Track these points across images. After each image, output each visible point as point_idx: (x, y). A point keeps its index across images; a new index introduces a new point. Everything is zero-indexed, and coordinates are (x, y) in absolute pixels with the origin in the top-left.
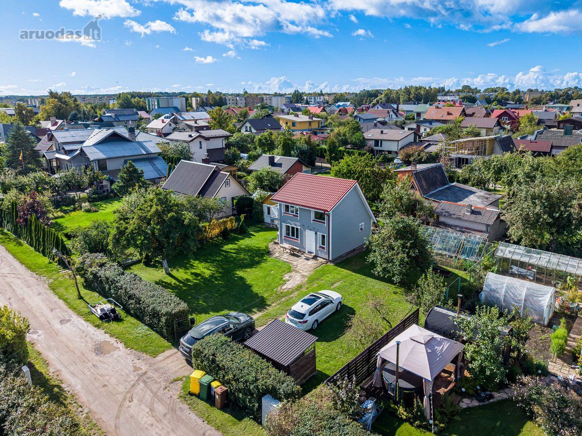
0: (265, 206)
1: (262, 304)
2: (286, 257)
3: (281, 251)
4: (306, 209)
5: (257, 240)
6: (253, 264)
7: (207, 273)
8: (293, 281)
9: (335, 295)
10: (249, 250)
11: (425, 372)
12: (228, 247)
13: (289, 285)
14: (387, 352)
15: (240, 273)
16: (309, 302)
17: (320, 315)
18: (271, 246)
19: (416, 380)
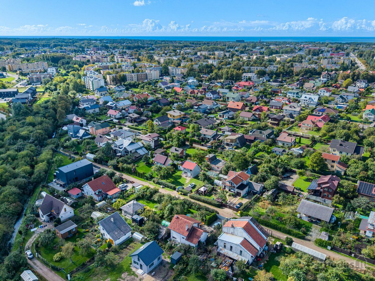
0: (178, 166)
1: (184, 185)
2: (185, 177)
3: (184, 176)
4: (188, 169)
5: (178, 173)
6: (180, 179)
7: (173, 180)
8: (187, 181)
9: (194, 183)
10: (177, 176)
11: (203, 191)
12: (173, 175)
13: (187, 182)
14: (200, 189)
15: (178, 180)
16: (191, 184)
17: (192, 186)
18: (182, 175)
19: (202, 191)
